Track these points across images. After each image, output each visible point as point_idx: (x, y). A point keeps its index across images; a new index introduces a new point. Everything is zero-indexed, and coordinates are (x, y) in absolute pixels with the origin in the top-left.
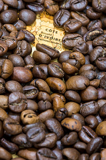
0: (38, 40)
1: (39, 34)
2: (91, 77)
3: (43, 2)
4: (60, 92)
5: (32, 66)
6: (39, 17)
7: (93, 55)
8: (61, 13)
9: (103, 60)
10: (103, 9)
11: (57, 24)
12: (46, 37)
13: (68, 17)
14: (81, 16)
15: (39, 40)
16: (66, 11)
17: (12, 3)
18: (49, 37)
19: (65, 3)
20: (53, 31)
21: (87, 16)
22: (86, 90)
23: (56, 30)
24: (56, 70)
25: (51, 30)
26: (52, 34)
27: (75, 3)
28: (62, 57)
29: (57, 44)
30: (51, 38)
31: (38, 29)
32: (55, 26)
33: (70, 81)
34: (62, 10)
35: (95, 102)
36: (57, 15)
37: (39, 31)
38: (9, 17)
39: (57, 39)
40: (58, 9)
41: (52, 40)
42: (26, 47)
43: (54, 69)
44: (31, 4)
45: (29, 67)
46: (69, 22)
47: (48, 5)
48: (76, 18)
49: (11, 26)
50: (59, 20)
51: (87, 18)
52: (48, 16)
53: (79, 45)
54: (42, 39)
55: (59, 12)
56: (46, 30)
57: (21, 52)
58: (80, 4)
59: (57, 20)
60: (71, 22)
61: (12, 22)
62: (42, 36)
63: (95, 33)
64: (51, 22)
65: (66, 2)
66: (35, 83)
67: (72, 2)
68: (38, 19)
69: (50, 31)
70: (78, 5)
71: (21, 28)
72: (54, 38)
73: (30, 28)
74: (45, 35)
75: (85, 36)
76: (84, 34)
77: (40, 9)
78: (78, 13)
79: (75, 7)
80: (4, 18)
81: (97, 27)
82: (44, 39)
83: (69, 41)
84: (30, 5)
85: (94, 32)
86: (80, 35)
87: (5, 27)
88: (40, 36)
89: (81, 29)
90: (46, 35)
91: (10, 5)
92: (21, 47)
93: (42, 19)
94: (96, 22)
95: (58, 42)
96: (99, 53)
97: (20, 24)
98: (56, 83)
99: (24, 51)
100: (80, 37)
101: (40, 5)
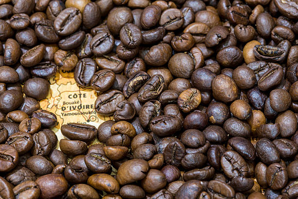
0: (62, 117)
1: (61, 108)
2: (149, 156)
3: (52, 57)
4: (113, 193)
5: (63, 166)
6: (54, 80)
7: (143, 119)
8: (82, 65)
9: (159, 121)
10: (138, 43)
11: (81, 84)
12: (72, 109)
13: (93, 68)
14: (111, 60)
15: (64, 117)
16: (88, 60)
17: (9, 78)
18: (76, 107)
19: (83, 48)
20: (79, 96)
21: (119, 57)
22: (146, 178)
23: (83, 92)
24: (98, 162)
25: (75, 94)
26: (79, 101)
27: (96, 45)
28: (101, 134)
29: (90, 113)
30: (80, 107)
31: (57, 100)
32: (79, 87)
33: (121, 173)
34: (83, 60)
35: (164, 190)
36: (78, 70)
37: (60, 102)
38: (10, 101)
39: (87, 107)
40: (76, 60)
41: (81, 110)
42: (46, 141)
43: (94, 162)
44: (36, 67)
45: (59, 170)
46: (96, 78)
47: (60, 61)
48: (105, 66)
49: (18, 114)
50: (82, 78)
51: (120, 60)
52: (66, 74)
53: (120, 109)
54: (66, 113)
55: (79, 65)
56: (69, 97)
57: (42, 149)
58: (104, 44)
59: (79, 77)
60: (99, 77)
61: (17, 107)
62: (65, 109)
63: (137, 81)
64: (72, 83)
65: (84, 45)
66: (73, 192)
67: (92, 45)
68: (53, 84)
69: (75, 96)
70: (101, 46)
71: (32, 109)
72: (84, 106)
73: (46, 102)
74: (69, 105)
75: (125, 89)
76: (122, 86)
77: (51, 70)
78: (106, 57)
79: (98, 50)
80: (4, 106)
81: (137, 70)
82: (69, 113)
83: (104, 105)
84: (35, 69)
85: (135, 80)
86: (117, 91)
87: (9, 118)
88: (63, 110)
89: (116, 80)
90: (72, 105)
91: (7, 81)
92: (39, 143)
93: (59, 82)
94: (134, 63)
95: (91, 110)
96: (151, 113)
97: (28, 104)
98: (102, 183)
99: (46, 148)
100: (118, 94)
101: (50, 64)
